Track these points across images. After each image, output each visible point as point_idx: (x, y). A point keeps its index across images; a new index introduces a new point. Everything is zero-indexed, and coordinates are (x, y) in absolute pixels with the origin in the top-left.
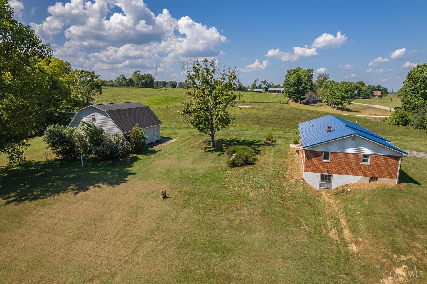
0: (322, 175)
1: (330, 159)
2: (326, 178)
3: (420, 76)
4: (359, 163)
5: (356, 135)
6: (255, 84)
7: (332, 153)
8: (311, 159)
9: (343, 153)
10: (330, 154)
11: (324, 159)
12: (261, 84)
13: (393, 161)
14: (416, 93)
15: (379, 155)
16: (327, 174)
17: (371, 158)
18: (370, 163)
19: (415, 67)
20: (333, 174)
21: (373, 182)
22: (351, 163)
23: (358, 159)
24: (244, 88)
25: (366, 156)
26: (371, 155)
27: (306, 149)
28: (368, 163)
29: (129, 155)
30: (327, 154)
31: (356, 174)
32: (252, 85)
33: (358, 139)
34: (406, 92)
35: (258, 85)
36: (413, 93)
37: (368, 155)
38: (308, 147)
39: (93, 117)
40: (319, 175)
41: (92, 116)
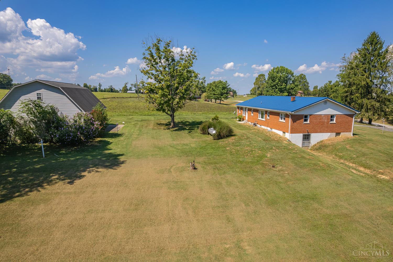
0: (304, 135)
1: (308, 121)
2: (306, 138)
3: (277, 76)
4: (328, 122)
5: (328, 99)
6: (126, 87)
7: (310, 115)
8: (296, 122)
9: (319, 115)
10: (309, 116)
11: (304, 121)
12: (131, 86)
13: (349, 118)
14: (274, 88)
15: (341, 115)
16: (307, 134)
17: (336, 117)
18: (336, 122)
19: (272, 69)
20: (312, 134)
21: (337, 136)
22: (323, 123)
23: (328, 119)
24: (115, 90)
25: (332, 116)
26: (336, 115)
27: (293, 113)
28: (334, 122)
29: (94, 140)
30: (306, 116)
31: (327, 132)
32: (123, 88)
33: (328, 103)
34: (268, 88)
35: (128, 88)
36: (273, 89)
37: (334, 116)
38: (294, 112)
39: (37, 96)
40: (301, 135)
41: (37, 94)
